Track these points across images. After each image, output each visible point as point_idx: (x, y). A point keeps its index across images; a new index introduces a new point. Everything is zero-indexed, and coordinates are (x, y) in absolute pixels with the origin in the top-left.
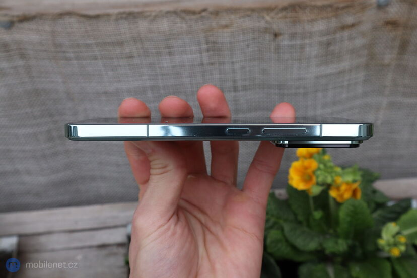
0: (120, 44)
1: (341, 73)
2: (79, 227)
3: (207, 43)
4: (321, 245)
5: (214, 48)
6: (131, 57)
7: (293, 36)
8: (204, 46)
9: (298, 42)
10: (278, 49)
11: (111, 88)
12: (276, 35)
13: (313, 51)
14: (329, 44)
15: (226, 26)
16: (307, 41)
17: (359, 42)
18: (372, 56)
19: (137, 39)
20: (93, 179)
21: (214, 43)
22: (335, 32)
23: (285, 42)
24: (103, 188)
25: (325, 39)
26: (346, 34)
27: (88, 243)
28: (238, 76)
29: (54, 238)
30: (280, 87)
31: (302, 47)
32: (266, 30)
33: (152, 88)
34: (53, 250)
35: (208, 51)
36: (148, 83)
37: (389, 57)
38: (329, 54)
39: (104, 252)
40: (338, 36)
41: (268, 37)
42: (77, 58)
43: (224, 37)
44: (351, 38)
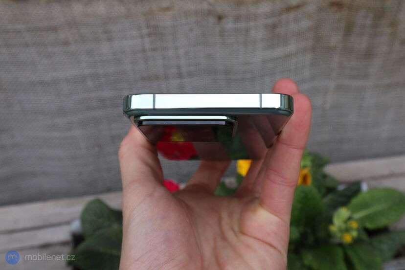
0: (54, 29)
1: (288, 56)
2: (21, 225)
3: (148, 27)
5: (155, 32)
6: (66, 43)
7: (237, 19)
8: (145, 31)
9: (243, 25)
10: (222, 33)
12: (220, 18)
13: (259, 34)
14: (274, 26)
15: (167, 9)
16: (252, 24)
17: (305, 24)
18: (318, 38)
19: (72, 24)
21: (156, 27)
22: (280, 13)
23: (229, 25)
25: (270, 21)
26: (291, 15)
28: (183, 62)
31: (247, 30)
32: (210, 13)
35: (149, 35)
36: (87, 71)
37: (335, 40)
38: (275, 37)
40: (284, 17)
41: (212, 20)
43: (166, 20)
44: (297, 20)
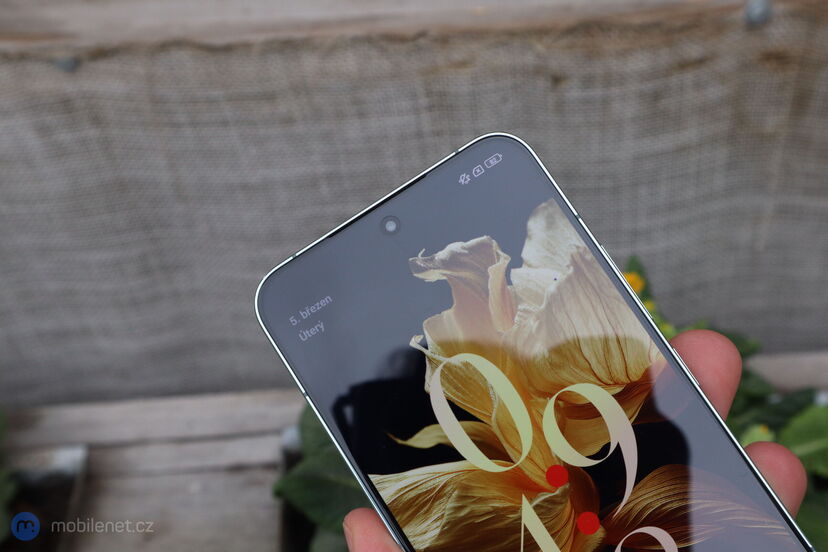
0: (270, 97)
1: (682, 149)
2: (198, 431)
3: (429, 94)
5: (441, 104)
6: (288, 121)
7: (588, 82)
8: (423, 101)
9: (597, 92)
10: (560, 107)
12: (557, 80)
13: (627, 108)
14: (656, 96)
15: (463, 64)
16: (615, 91)
17: (715, 92)
18: (740, 119)
19: (299, 89)
21: (443, 95)
22: (668, 72)
23: (573, 92)
24: (242, 363)
25: (648, 86)
26: (689, 77)
27: (212, 462)
29: (152, 451)
31: (606, 102)
32: (538, 71)
33: (331, 177)
34: (148, 474)
35: (430, 108)
36: (322, 169)
37: (774, 121)
38: (657, 114)
39: (239, 478)
40: (674, 80)
41: (542, 83)
42: (194, 124)
43: (460, 83)
44: (698, 86)
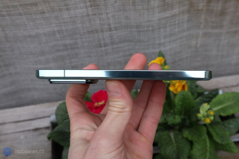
0: (35, 5)
2: (23, 119)
3: (90, 1)
4: (165, 119)
6: (43, 13)
8: (89, 4)
10: (134, 4)
11: (33, 33)
13: (155, 3)
18: (191, 5)
20: (29, 90)
24: (36, 95)
27: (27, 129)
28: (111, 21)
29: (7, 126)
30: (138, 27)
33: (59, 31)
34: (6, 134)
36: (56, 29)
37: (202, 5)
39: (37, 133)
42: (9, 15)
